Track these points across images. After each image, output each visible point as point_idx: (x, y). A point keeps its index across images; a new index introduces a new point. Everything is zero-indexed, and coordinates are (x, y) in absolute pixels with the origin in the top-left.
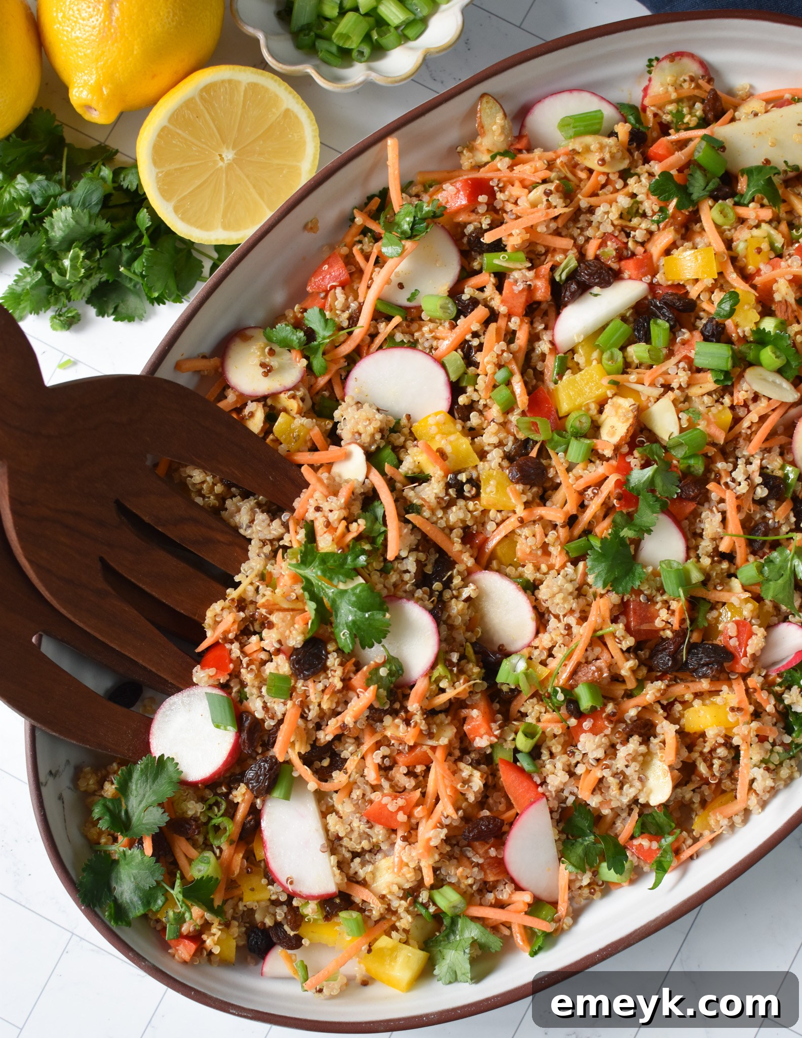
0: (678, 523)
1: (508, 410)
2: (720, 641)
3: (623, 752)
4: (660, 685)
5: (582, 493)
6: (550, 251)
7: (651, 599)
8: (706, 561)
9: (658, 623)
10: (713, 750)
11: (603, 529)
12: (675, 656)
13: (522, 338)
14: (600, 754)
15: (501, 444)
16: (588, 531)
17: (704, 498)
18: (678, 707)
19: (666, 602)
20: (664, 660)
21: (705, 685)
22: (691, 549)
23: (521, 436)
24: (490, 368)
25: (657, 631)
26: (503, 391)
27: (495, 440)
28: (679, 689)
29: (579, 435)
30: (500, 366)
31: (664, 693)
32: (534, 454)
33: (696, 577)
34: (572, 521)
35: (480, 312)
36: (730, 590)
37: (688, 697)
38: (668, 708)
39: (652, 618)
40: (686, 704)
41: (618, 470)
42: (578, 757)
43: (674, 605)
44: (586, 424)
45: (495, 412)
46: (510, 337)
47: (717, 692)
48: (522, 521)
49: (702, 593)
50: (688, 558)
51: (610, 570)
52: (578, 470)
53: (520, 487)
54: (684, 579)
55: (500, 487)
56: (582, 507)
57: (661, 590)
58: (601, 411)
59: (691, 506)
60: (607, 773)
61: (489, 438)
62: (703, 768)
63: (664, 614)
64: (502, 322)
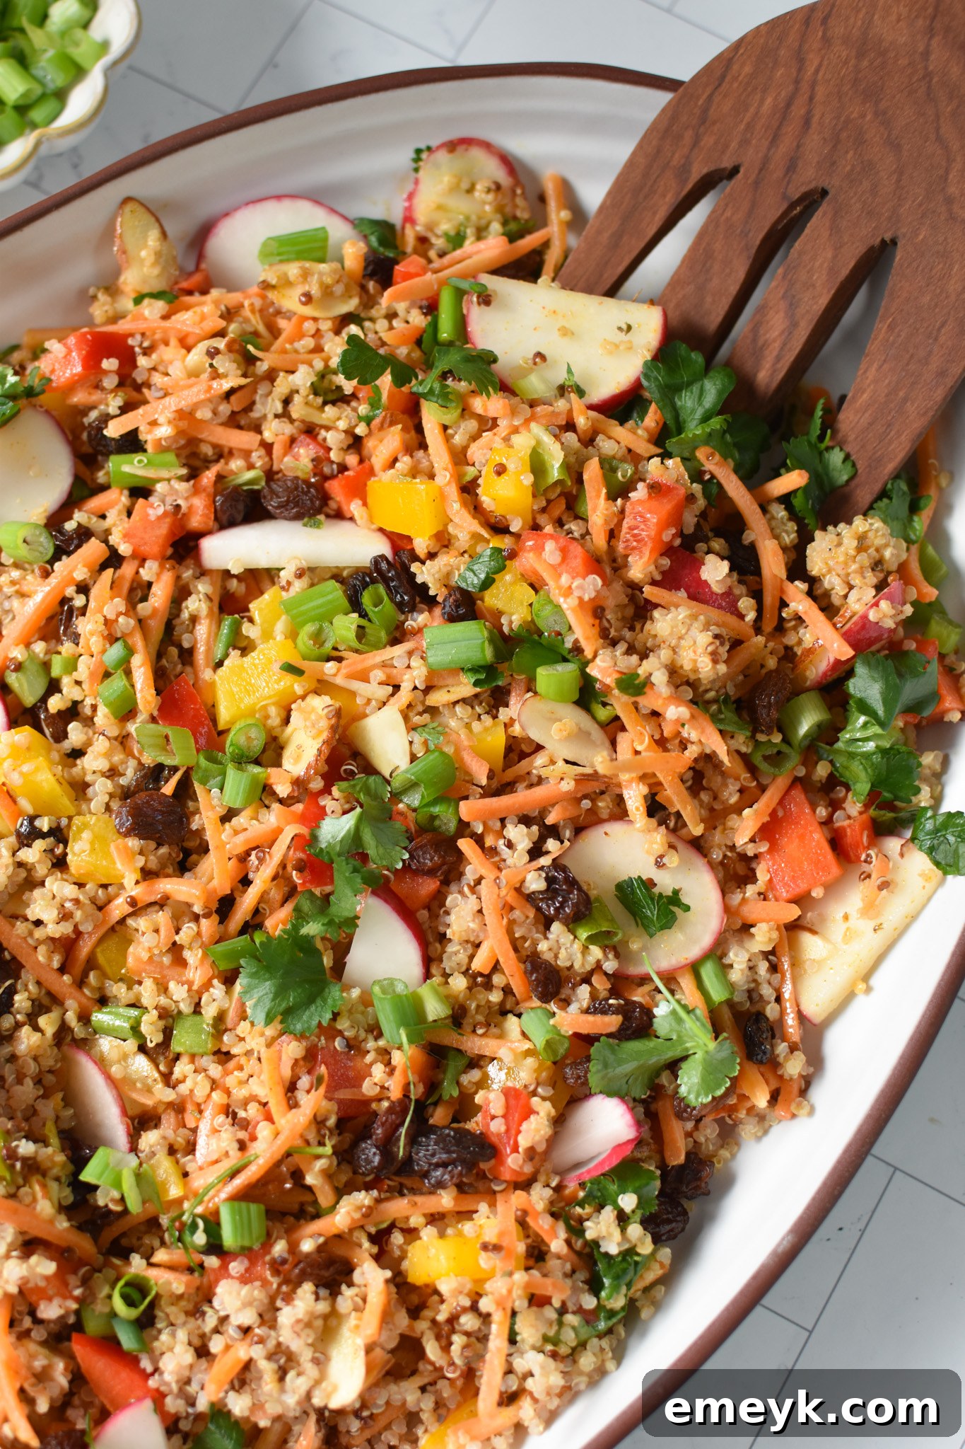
0: (406, 913)
1: (127, 713)
2: (474, 1125)
3: (287, 1316)
4: (362, 1198)
5: (243, 858)
6: (222, 454)
7: (354, 1046)
8: (459, 983)
9: (368, 1088)
10: (453, 1320)
11: (277, 923)
12: (386, 1147)
13: (159, 596)
14: (248, 1317)
15: (112, 773)
16: (253, 925)
17: (451, 870)
18: (397, 1238)
19: (385, 1055)
20: (371, 1154)
21: (446, 1200)
22: (430, 961)
23: (148, 759)
24: (95, 643)
25: (366, 1102)
26: (117, 683)
27: (103, 765)
28: (398, 1207)
29: (241, 760)
30: (112, 639)
31: (369, 1213)
32: (168, 789)
33: (435, 1009)
34: (225, 906)
35: (92, 549)
36: (502, 1036)
37: (416, 1221)
38: (380, 1239)
39: (357, 1081)
40: (411, 1233)
41: (302, 819)
42: (210, 1322)
43: (397, 1058)
44: (257, 740)
45: (103, 717)
46: (140, 591)
47: (468, 1215)
48: (133, 902)
49: (450, 1038)
50: (427, 975)
51: (279, 993)
52: (239, 821)
53: (133, 843)
54: (412, 1013)
55: (99, 842)
56: (246, 882)
57: (375, 1030)
58: (287, 721)
59: (428, 886)
60: (257, 1352)
61: (93, 762)
62: (432, 1349)
63: (378, 1071)
64: (127, 570)
